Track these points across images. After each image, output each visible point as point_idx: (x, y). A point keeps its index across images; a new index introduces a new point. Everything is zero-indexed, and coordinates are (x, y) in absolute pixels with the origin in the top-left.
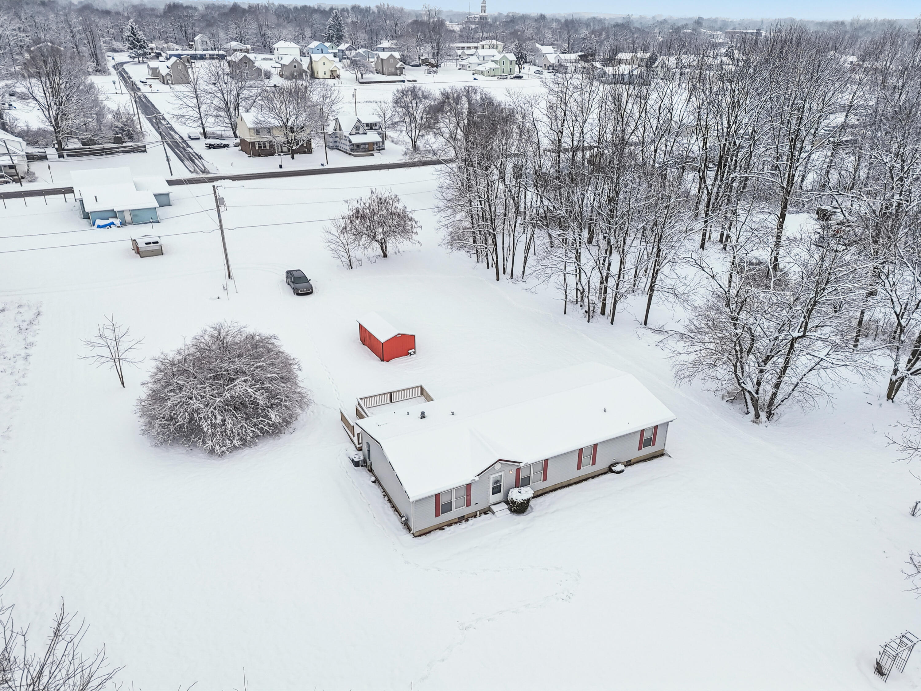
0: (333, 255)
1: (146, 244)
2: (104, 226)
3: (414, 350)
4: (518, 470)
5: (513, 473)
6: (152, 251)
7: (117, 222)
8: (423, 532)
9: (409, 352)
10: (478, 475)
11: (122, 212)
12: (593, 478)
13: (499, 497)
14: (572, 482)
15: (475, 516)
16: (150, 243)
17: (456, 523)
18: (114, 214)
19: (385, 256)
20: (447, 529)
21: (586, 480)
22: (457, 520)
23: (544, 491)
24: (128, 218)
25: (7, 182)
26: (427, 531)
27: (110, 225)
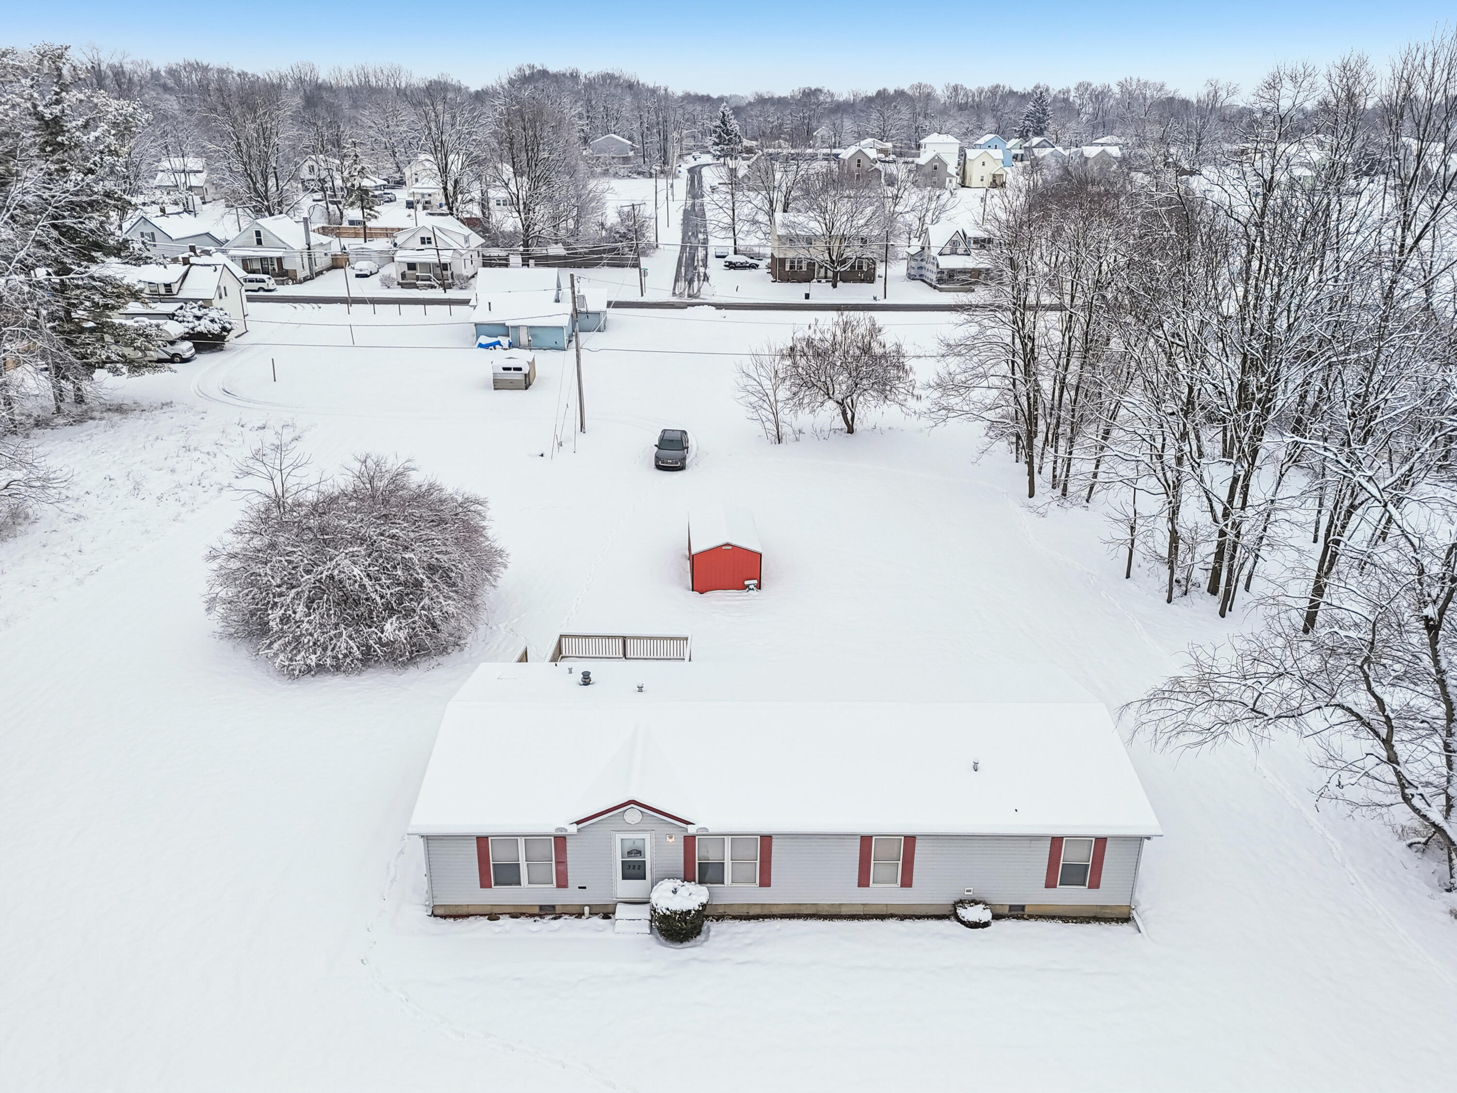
0: (750, 415)
1: (505, 369)
2: (486, 346)
3: (755, 582)
4: (689, 841)
5: (676, 844)
6: (512, 382)
7: (505, 341)
8: (454, 912)
9: (746, 583)
10: (578, 823)
11: (517, 328)
12: (903, 917)
13: (633, 888)
14: (844, 911)
15: (580, 915)
16: (509, 369)
17: (532, 915)
18: (504, 329)
19: (851, 430)
20: (505, 922)
21: (882, 917)
22: (536, 911)
23: (766, 912)
24: (524, 338)
25: (433, 287)
26: (463, 911)
27: (494, 345)
